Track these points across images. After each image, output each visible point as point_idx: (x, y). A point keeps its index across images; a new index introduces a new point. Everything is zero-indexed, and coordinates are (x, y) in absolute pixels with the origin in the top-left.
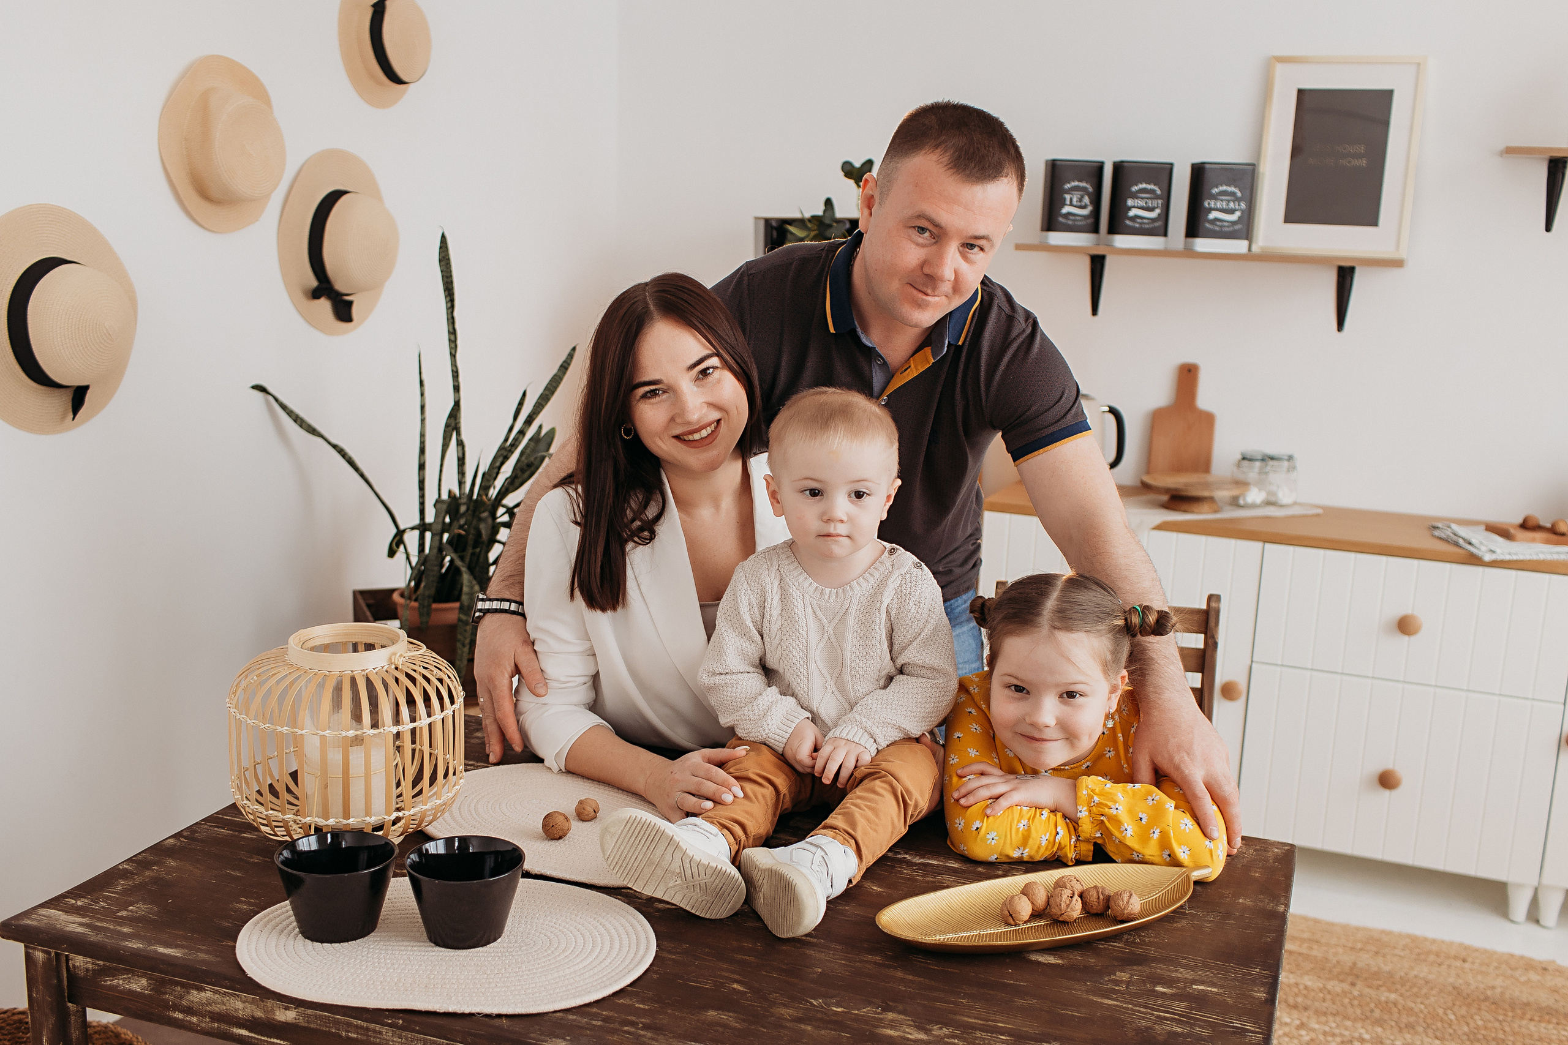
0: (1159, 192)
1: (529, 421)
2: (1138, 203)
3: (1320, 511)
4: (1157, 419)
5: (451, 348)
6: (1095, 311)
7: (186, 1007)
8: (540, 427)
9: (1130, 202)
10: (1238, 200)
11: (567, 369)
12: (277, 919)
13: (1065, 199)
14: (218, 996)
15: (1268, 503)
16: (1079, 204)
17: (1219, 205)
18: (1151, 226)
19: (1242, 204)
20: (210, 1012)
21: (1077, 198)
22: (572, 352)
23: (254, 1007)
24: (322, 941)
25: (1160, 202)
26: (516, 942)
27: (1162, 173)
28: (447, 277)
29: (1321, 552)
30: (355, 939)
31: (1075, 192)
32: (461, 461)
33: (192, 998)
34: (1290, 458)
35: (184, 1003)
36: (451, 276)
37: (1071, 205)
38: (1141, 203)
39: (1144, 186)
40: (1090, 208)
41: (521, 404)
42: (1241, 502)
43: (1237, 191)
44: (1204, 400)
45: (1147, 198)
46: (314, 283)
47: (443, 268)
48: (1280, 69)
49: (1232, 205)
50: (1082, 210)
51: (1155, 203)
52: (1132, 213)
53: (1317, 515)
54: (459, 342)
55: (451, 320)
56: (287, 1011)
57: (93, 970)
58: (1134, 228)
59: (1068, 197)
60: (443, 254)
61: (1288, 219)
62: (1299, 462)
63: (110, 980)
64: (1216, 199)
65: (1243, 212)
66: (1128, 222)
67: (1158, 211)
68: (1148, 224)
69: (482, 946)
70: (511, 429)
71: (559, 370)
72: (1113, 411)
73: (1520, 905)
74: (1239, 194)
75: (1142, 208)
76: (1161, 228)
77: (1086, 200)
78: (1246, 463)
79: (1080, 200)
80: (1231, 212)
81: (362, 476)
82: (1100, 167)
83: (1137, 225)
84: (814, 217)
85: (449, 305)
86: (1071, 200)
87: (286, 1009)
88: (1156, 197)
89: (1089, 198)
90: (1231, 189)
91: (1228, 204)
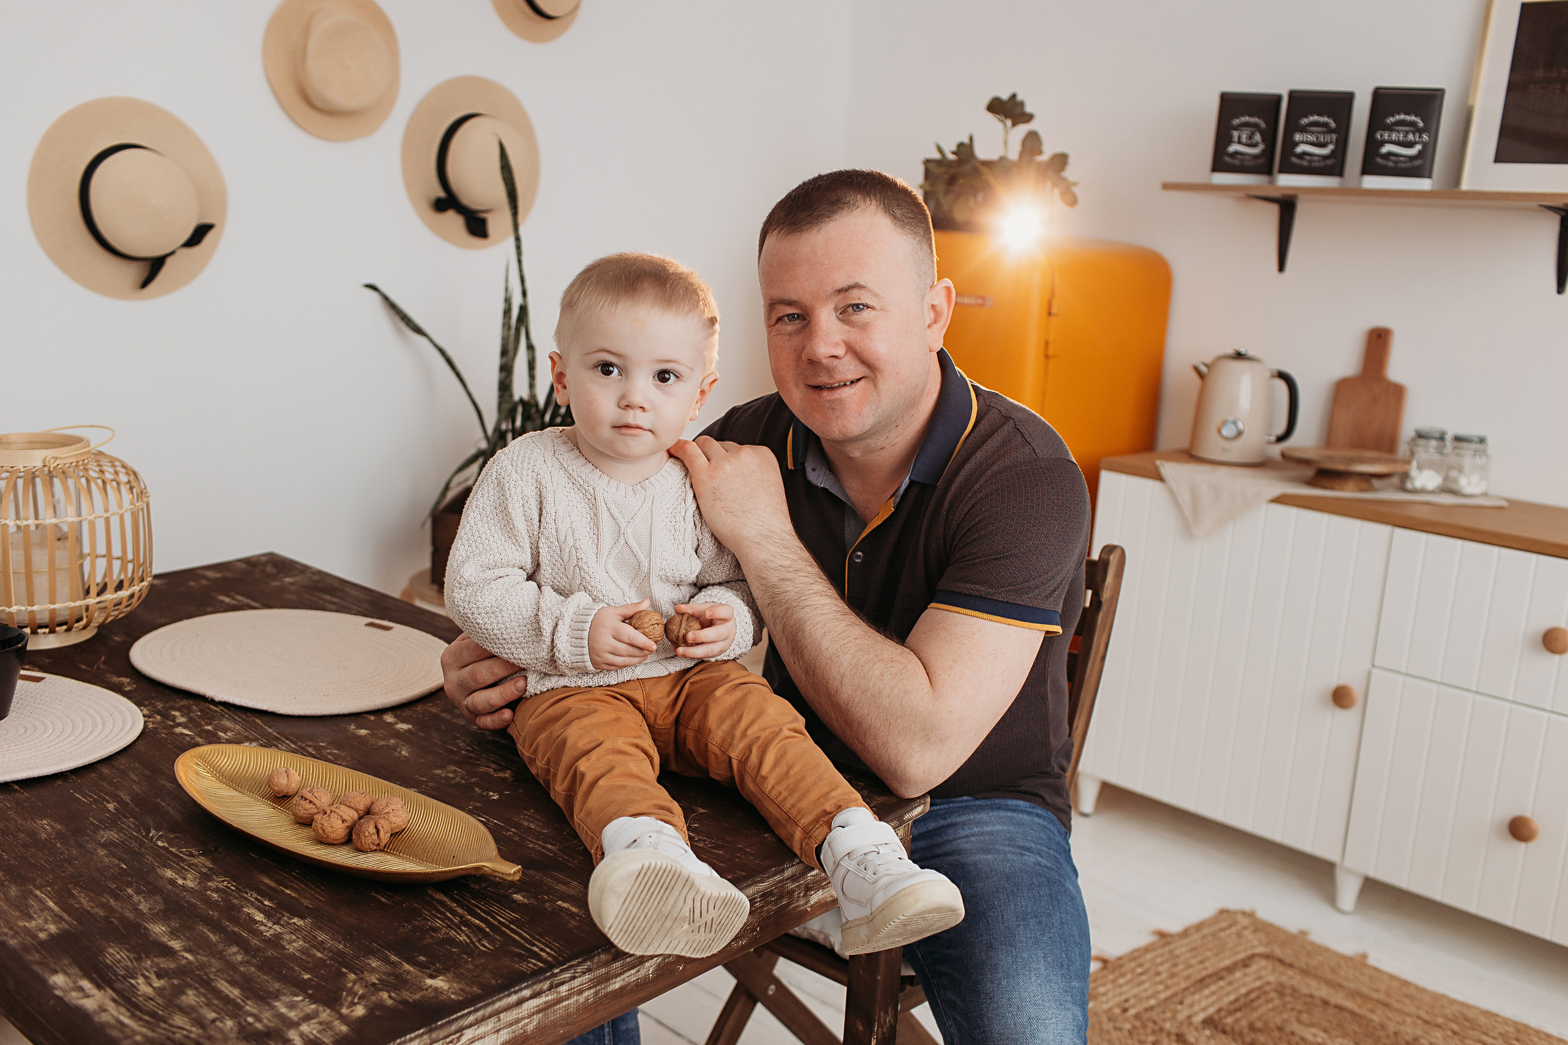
0: (1333, 125)
2: (1307, 137)
3: (1504, 504)
4: (1342, 389)
6: (1281, 267)
9: (1298, 137)
10: (1421, 131)
13: (1231, 137)
15: (1445, 490)
16: (1249, 142)
17: (1394, 136)
18: (1323, 164)
19: (1425, 136)
21: (1247, 134)
25: (1334, 136)
27: (1340, 104)
29: (1459, 543)
31: (1245, 129)
32: (532, 364)
34: (1482, 441)
37: (1240, 142)
38: (1311, 138)
39: (1315, 118)
40: (1261, 147)
42: (1409, 485)
43: (1418, 120)
44: (1396, 369)
45: (1319, 133)
47: (505, 175)
49: (1411, 137)
50: (1252, 148)
51: (1328, 138)
52: (1300, 149)
53: (1501, 508)
58: (1302, 166)
59: (1235, 134)
60: (504, 164)
61: (1499, 158)
62: (1491, 446)
64: (1392, 131)
65: (1425, 145)
66: (1294, 160)
67: (1331, 147)
68: (1318, 161)
72: (1283, 376)
74: (1421, 124)
75: (1311, 143)
76: (1334, 166)
77: (1258, 137)
78: (1421, 442)
79: (1250, 137)
80: (1410, 145)
81: (458, 375)
82: (1274, 101)
83: (1305, 163)
86: (1239, 138)
88: (1331, 131)
89: (1261, 135)
90: (1413, 118)
91: (1405, 136)
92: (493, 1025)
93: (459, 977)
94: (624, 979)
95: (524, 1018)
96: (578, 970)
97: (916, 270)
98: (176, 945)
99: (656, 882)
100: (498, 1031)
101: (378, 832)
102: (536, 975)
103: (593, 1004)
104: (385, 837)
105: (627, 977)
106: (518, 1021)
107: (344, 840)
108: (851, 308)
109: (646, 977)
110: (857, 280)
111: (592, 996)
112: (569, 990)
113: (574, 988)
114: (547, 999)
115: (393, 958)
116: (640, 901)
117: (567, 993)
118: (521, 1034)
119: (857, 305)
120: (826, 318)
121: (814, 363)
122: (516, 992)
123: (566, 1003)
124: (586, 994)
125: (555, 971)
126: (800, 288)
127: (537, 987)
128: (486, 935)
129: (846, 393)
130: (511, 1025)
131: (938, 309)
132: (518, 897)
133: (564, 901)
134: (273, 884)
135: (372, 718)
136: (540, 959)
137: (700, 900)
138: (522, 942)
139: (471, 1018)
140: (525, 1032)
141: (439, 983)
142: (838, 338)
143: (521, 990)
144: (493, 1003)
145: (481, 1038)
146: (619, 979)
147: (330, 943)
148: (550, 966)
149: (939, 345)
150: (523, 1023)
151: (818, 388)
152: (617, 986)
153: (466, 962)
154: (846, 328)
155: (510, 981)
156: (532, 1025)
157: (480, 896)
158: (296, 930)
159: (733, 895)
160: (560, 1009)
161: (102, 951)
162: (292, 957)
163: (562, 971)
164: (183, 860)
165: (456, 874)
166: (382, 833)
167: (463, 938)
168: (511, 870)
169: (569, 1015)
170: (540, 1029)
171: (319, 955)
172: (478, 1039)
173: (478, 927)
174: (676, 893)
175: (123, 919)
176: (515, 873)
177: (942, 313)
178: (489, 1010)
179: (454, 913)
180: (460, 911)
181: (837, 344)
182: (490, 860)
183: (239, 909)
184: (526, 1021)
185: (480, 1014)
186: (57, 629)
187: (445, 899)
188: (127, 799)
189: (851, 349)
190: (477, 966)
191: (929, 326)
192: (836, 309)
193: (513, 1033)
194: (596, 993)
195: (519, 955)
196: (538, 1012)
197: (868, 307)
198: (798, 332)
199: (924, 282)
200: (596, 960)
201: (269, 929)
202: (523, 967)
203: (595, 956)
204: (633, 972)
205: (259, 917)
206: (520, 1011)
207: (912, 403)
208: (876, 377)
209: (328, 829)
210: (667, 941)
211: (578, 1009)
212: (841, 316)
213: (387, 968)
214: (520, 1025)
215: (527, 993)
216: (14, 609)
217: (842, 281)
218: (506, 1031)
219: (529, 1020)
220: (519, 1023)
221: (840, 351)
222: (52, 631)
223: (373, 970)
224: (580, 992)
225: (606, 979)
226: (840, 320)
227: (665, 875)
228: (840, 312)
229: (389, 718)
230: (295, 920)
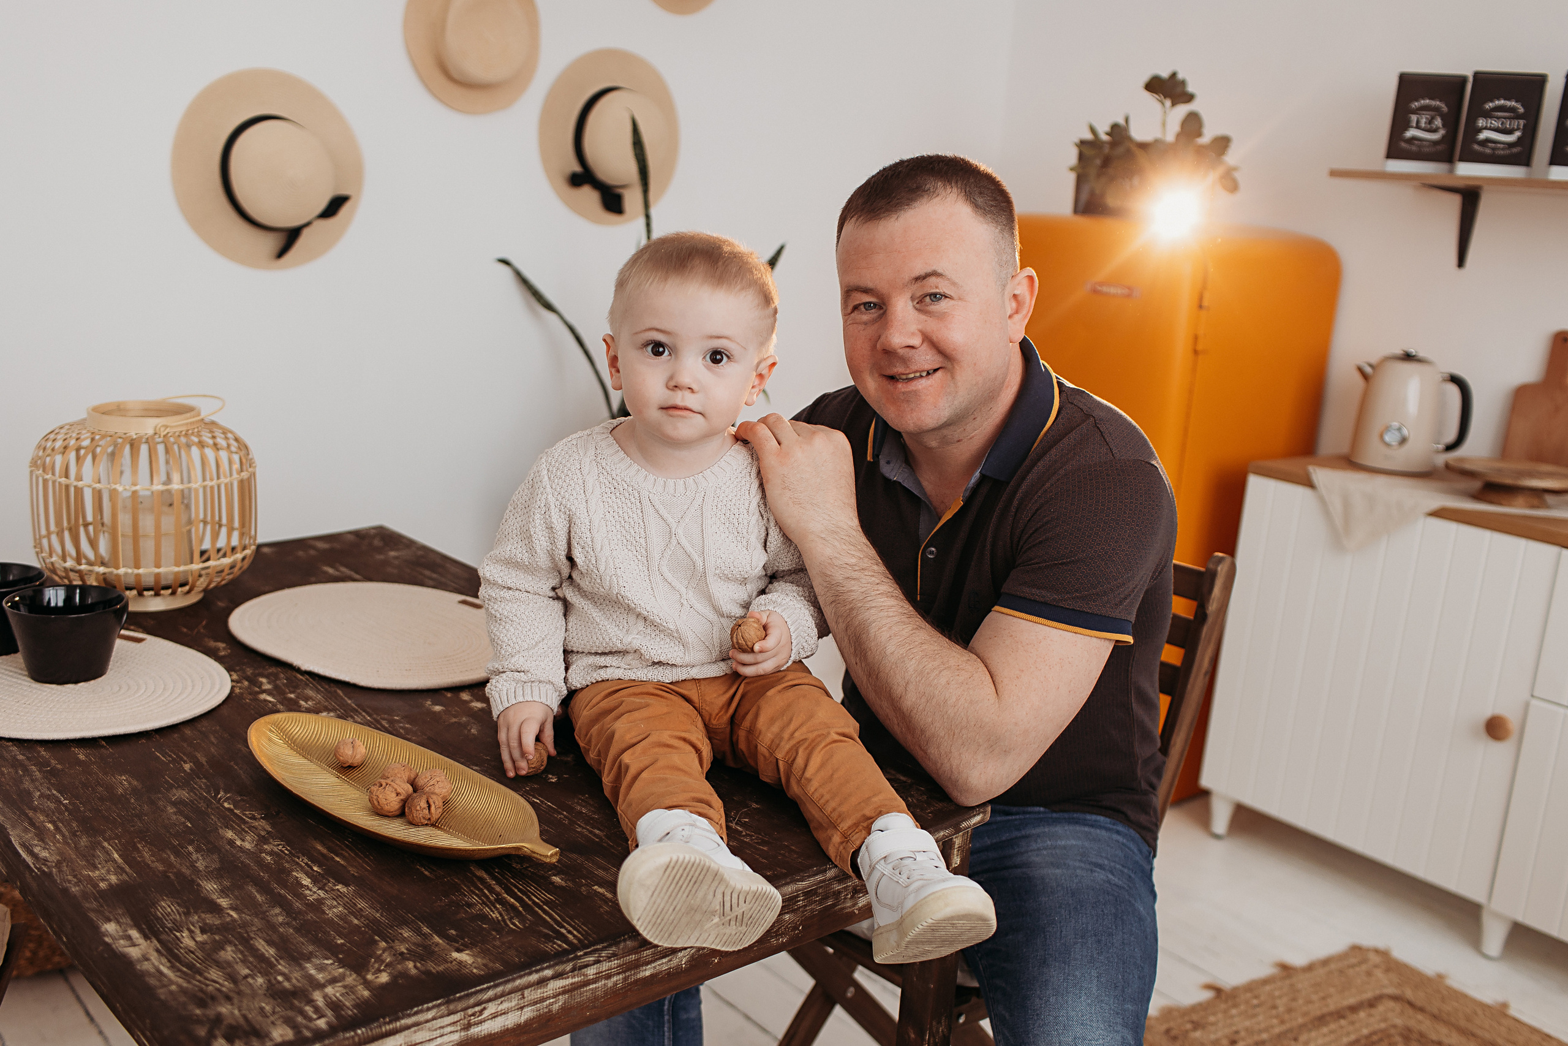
2: (1491, 123)
4: (1521, 396)
6: (1461, 262)
9: (1481, 122)
13: (1409, 121)
16: (1429, 126)
18: (1508, 152)
21: (1426, 118)
25: (1522, 122)
27: (1530, 87)
31: (1424, 112)
37: (1418, 127)
38: (1496, 124)
39: (1501, 102)
40: (1442, 132)
45: (1505, 118)
46: (574, 170)
50: (1432, 134)
51: (1515, 124)
52: (1483, 136)
58: (1485, 154)
59: (1414, 118)
66: (1476, 147)
67: (1518, 134)
68: (1503, 149)
72: (1456, 380)
75: (1496, 130)
76: (1521, 155)
77: (1438, 122)
79: (1430, 122)
82: (1459, 82)
83: (1488, 151)
86: (1418, 122)
88: (1519, 117)
89: (1442, 120)
92: (516, 1002)
93: (484, 952)
94: (655, 967)
95: (549, 998)
96: (603, 955)
97: (996, 259)
98: (224, 902)
99: (685, 875)
100: (522, 1008)
101: (429, 807)
102: (559, 957)
103: (622, 989)
104: (436, 812)
105: (659, 965)
106: (543, 1000)
107: (398, 813)
108: (928, 297)
109: (679, 966)
110: (934, 268)
111: (621, 981)
112: (596, 974)
113: (602, 972)
114: (574, 980)
115: (426, 930)
116: (668, 894)
117: (595, 976)
118: (546, 1012)
119: (935, 295)
120: (902, 307)
121: (889, 353)
122: (537, 971)
123: (594, 986)
124: (615, 979)
125: (579, 954)
126: (875, 276)
127: (560, 968)
128: (518, 914)
129: (922, 384)
130: (535, 1003)
131: (1020, 298)
132: (556, 879)
133: (601, 886)
134: (325, 851)
135: (449, 695)
136: (565, 940)
137: (729, 894)
138: (552, 923)
139: (491, 993)
140: (550, 1011)
141: (465, 957)
142: (914, 328)
143: (542, 969)
144: (514, 980)
145: (504, 1013)
146: (649, 966)
147: (368, 911)
148: (574, 948)
149: (1020, 337)
150: (548, 1002)
151: (892, 378)
152: (648, 973)
153: (494, 938)
154: (923, 317)
155: (533, 960)
156: (557, 1005)
157: (520, 875)
158: (339, 896)
159: (764, 889)
160: (586, 991)
161: (154, 904)
162: (330, 922)
163: (586, 954)
164: (245, 822)
165: (496, 853)
166: (433, 808)
167: (495, 915)
168: (548, 853)
169: (596, 998)
170: (564, 1009)
171: (356, 922)
172: (501, 1015)
173: (513, 906)
174: (705, 887)
175: (179, 875)
176: (552, 855)
177: (1024, 303)
178: (509, 986)
179: (492, 890)
180: (498, 888)
181: (913, 334)
182: (530, 841)
183: (289, 873)
184: (552, 1000)
185: (499, 989)
186: (162, 592)
187: (485, 876)
188: (203, 760)
189: (929, 340)
190: (503, 943)
191: (1010, 317)
192: (912, 298)
193: (537, 1011)
194: (625, 979)
195: (547, 936)
196: (564, 993)
197: (946, 297)
198: (874, 321)
199: (1005, 272)
200: (622, 945)
201: (313, 893)
202: (548, 947)
203: (620, 942)
204: (664, 960)
205: (306, 881)
206: (545, 990)
207: (991, 396)
208: (954, 367)
209: (383, 801)
210: (696, 934)
211: (606, 993)
212: (918, 306)
213: (417, 939)
214: (545, 1003)
215: (548, 973)
216: (122, 571)
217: (919, 269)
218: (530, 1008)
219: (554, 1000)
220: (543, 1002)
221: (916, 341)
222: (157, 594)
223: (404, 940)
224: (608, 977)
225: (637, 965)
226: (917, 309)
227: (693, 869)
228: (917, 301)
229: (465, 696)
230: (339, 887)
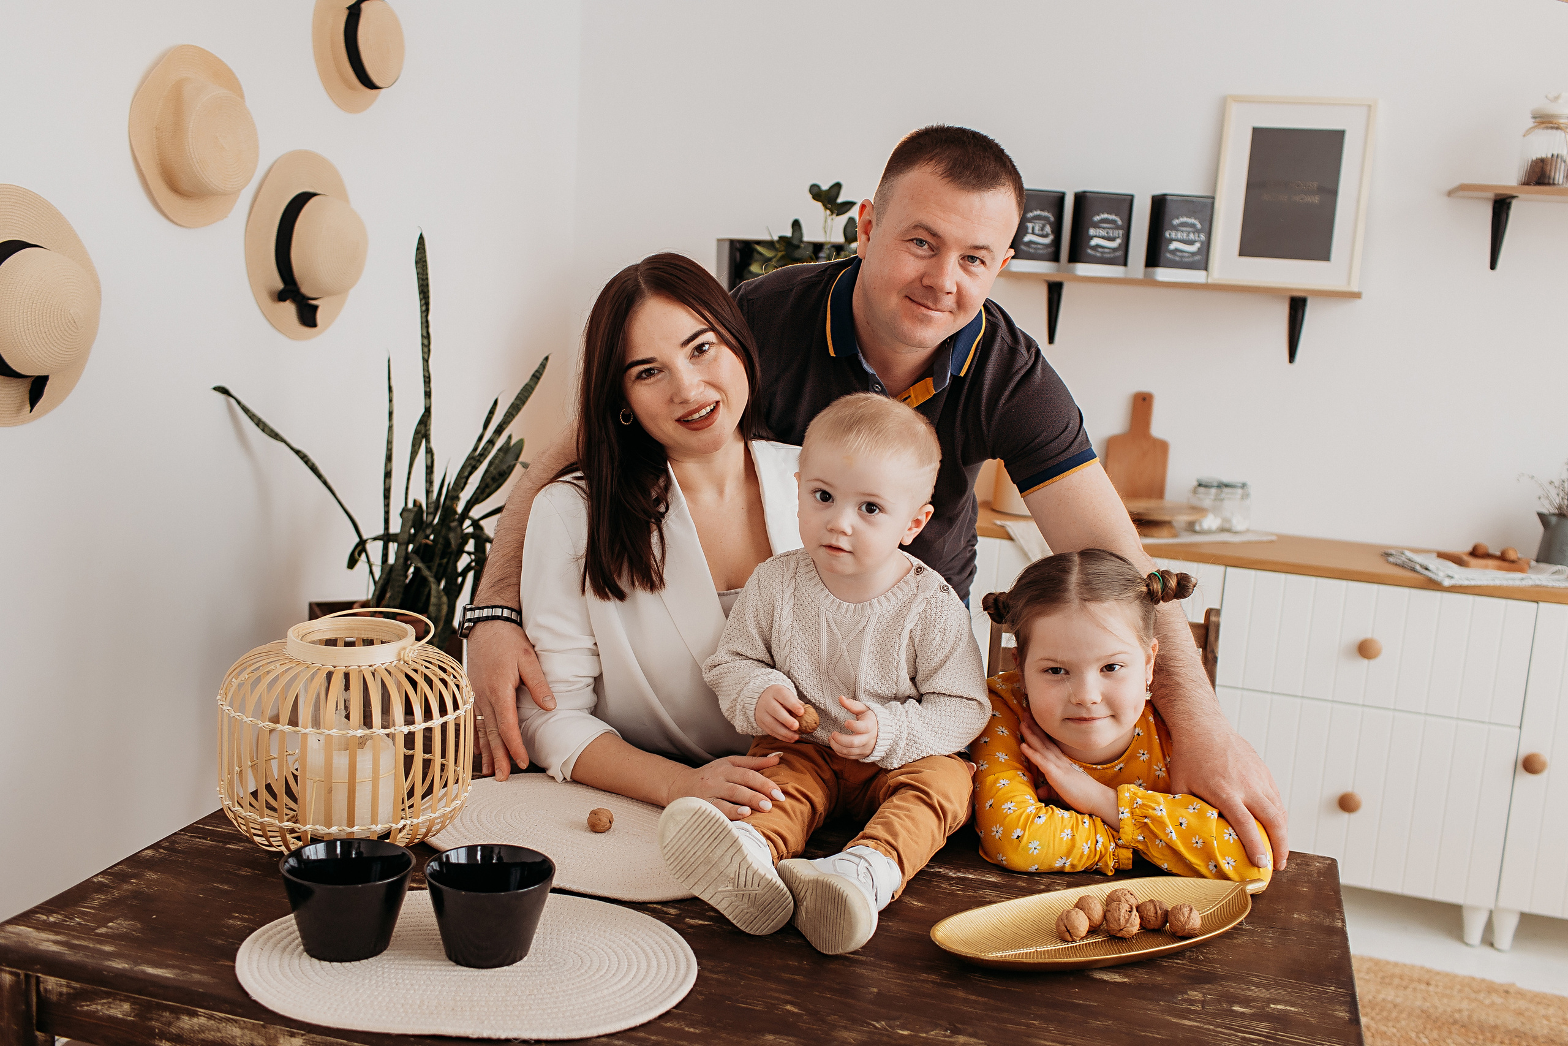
0: (1120, 222)
1: (499, 431)
2: (1099, 232)
3: (1274, 538)
4: (1113, 445)
5: (423, 352)
6: (1051, 339)
7: (175, 1034)
8: (510, 437)
9: (1092, 232)
10: (1198, 231)
11: (538, 379)
12: (278, 936)
13: (1027, 228)
14: (213, 1022)
15: (1223, 530)
16: (1041, 233)
17: (1179, 236)
18: (1112, 255)
19: (1202, 236)
20: (203, 1040)
21: (1039, 226)
22: (545, 361)
23: (254, 1034)
24: (331, 960)
25: (1121, 232)
26: (544, 960)
27: (1124, 204)
28: (423, 280)
29: (1283, 576)
30: (367, 958)
31: (1037, 221)
32: (430, 469)
33: (182, 1025)
35: (173, 1030)
36: (427, 279)
37: (1033, 233)
38: (1103, 233)
39: (1106, 216)
40: (1051, 237)
41: (492, 412)
42: (1197, 528)
43: (1197, 222)
44: (1159, 428)
45: (1108, 228)
46: (280, 285)
47: (420, 270)
48: (1234, 109)
49: (1192, 236)
50: (1042, 238)
51: (1116, 233)
52: (1094, 242)
53: (1271, 542)
54: (432, 347)
55: (425, 324)
56: (293, 1039)
57: (68, 994)
58: (1094, 257)
59: (1030, 225)
60: (420, 256)
61: (1243, 253)
62: (1252, 490)
63: (87, 1006)
64: (1177, 230)
65: (1202, 243)
66: (1089, 251)
67: (1119, 241)
68: (1109, 253)
69: (508, 965)
70: (480, 438)
71: (531, 379)
73: (1475, 929)
74: (1199, 226)
75: (1103, 238)
76: (1121, 258)
77: (1048, 229)
78: (1202, 489)
79: (1042, 229)
80: (1191, 243)
81: (325, 483)
82: (1061, 198)
83: (1098, 254)
84: (781, 238)
85: (424, 308)
86: (1033, 228)
87: (291, 1036)
88: (1117, 227)
90: (1191, 221)
91: (1188, 236)
